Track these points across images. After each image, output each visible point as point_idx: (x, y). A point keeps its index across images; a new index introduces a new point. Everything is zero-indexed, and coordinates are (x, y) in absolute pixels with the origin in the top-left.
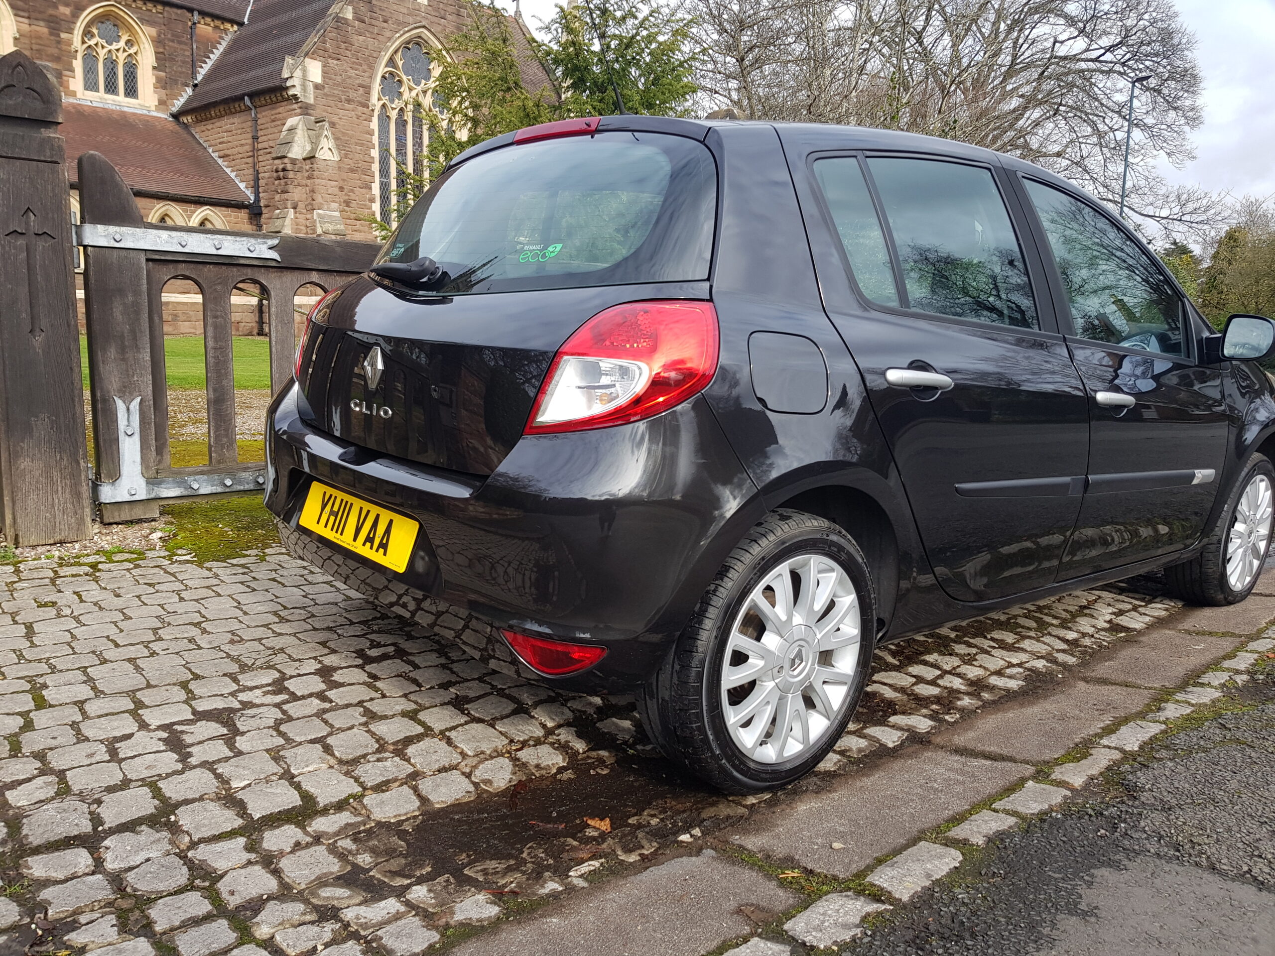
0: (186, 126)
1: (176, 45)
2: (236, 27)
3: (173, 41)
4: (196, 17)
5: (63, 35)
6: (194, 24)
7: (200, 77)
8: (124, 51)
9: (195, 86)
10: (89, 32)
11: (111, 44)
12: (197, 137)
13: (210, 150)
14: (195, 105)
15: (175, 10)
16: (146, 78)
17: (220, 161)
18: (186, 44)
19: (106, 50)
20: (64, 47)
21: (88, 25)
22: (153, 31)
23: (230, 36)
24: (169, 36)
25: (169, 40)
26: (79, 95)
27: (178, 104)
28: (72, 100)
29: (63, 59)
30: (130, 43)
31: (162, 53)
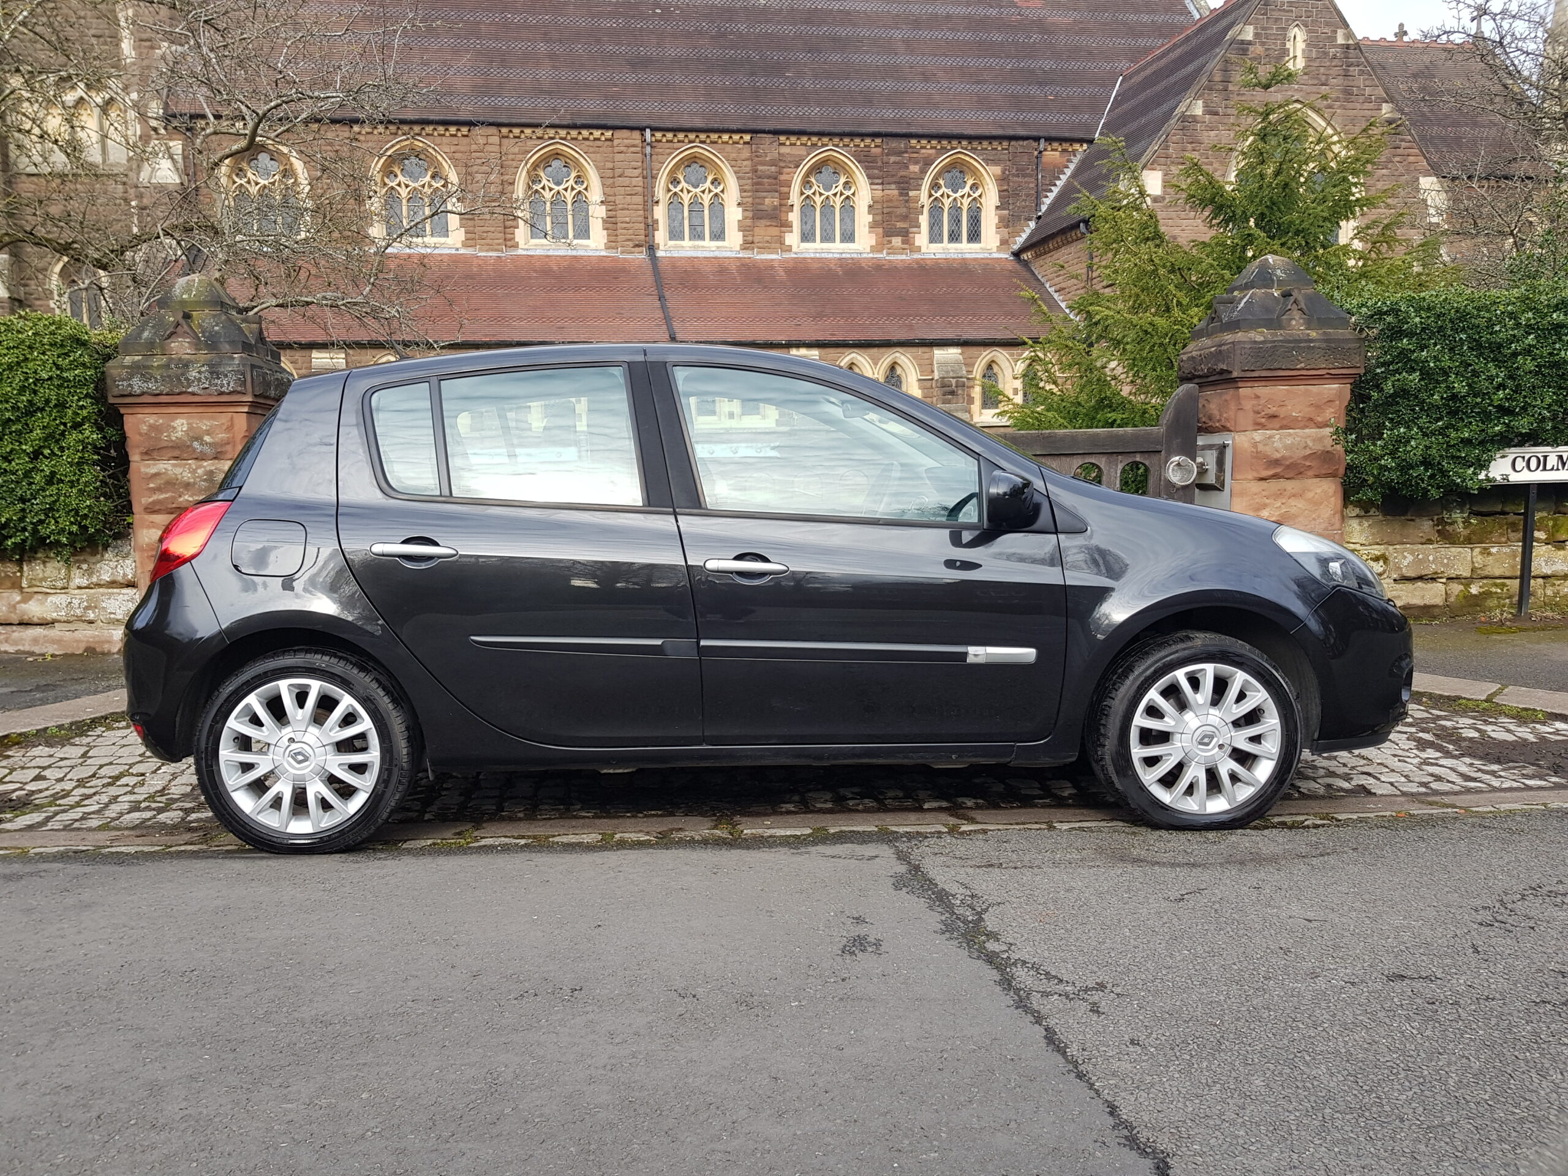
0: (1026, 264)
1: (1020, 179)
2: (1085, 146)
3: (1017, 176)
4: (1042, 145)
5: (911, 193)
6: (1040, 152)
7: (1044, 208)
8: (969, 195)
9: (1039, 218)
10: (936, 184)
11: (956, 192)
12: (1036, 273)
13: (1047, 286)
14: (1034, 240)
15: (1021, 143)
16: (990, 220)
17: (1056, 296)
18: (1031, 176)
19: (951, 199)
20: (912, 205)
21: (936, 178)
22: (997, 170)
23: (1079, 157)
24: (1014, 171)
25: (1014, 176)
26: (924, 250)
27: (1020, 240)
28: (916, 256)
29: (910, 217)
30: (974, 187)
31: (1006, 190)
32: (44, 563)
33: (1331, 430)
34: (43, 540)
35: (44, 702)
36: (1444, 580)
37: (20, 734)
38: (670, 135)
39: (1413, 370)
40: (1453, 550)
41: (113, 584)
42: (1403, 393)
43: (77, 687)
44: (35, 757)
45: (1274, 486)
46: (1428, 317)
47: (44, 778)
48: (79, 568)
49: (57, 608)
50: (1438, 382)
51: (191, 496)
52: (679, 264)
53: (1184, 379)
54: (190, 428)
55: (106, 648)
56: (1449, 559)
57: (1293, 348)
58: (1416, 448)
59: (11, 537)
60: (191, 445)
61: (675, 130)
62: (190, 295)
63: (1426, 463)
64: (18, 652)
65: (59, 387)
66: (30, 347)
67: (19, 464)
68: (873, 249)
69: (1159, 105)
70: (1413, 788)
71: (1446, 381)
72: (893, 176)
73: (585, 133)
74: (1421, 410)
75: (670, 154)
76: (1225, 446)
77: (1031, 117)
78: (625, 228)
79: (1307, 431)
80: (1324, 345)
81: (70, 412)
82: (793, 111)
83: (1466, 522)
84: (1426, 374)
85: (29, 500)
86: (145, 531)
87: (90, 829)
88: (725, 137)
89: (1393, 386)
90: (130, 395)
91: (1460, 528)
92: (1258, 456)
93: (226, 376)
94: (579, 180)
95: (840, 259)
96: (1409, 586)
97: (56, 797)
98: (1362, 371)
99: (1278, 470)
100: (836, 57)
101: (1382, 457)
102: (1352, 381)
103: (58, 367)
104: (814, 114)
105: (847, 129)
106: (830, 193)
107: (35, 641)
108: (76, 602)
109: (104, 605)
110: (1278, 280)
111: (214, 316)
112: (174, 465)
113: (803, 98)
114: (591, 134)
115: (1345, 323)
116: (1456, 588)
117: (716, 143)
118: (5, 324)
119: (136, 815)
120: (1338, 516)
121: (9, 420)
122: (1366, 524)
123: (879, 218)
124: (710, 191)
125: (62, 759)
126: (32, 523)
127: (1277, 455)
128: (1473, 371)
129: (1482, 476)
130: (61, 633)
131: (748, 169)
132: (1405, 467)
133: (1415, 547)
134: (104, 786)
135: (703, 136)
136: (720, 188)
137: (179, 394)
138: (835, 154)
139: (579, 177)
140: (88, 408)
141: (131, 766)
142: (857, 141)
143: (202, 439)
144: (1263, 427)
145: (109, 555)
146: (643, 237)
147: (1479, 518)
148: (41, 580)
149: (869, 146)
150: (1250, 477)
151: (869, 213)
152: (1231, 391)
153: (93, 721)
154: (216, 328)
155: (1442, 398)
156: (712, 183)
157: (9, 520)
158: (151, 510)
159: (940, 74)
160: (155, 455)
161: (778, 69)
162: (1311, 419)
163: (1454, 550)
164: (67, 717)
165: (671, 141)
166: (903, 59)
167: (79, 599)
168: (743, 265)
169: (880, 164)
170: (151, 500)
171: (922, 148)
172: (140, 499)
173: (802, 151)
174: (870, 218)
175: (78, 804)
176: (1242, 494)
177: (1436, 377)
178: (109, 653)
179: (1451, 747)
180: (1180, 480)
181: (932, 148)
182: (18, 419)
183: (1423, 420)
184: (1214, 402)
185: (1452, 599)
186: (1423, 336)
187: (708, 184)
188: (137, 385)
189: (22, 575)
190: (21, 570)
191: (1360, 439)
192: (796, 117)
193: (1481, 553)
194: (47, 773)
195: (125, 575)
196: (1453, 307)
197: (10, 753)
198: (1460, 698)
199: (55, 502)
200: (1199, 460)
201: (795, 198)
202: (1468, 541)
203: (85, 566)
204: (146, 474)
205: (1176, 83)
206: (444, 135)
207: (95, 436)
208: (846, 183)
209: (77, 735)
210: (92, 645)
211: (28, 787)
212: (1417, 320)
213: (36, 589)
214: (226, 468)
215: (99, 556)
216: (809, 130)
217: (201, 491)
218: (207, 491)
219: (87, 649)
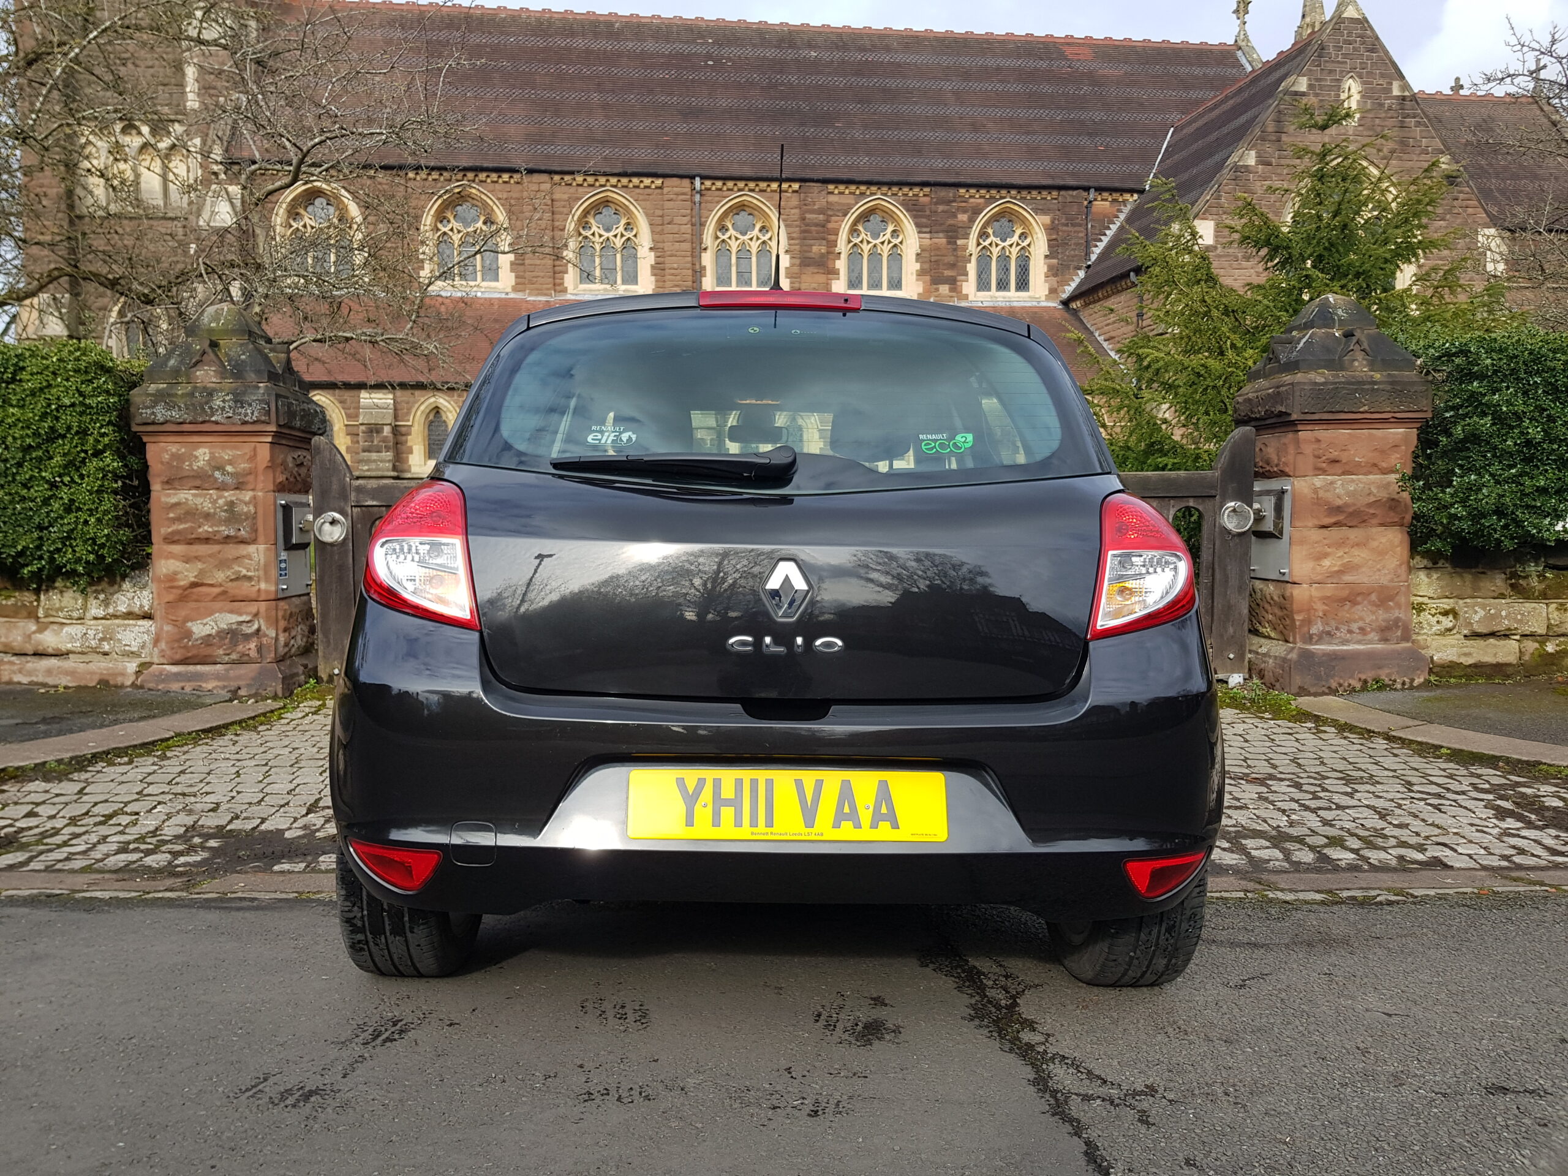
0: (1075, 313)
1: (1070, 229)
2: (1136, 196)
3: (1067, 225)
4: (1092, 194)
5: (959, 242)
6: (1090, 202)
7: (1094, 257)
8: (1018, 244)
9: (1089, 267)
10: (984, 233)
11: (1004, 240)
12: (1085, 321)
13: (1097, 334)
14: (1084, 288)
15: (1070, 192)
16: (1038, 269)
17: (1105, 345)
18: (1080, 225)
19: (999, 248)
20: (959, 253)
21: (984, 227)
22: (1047, 219)
23: (1129, 207)
24: (1063, 221)
25: (1063, 225)
26: (971, 298)
27: (1069, 289)
28: (964, 303)
29: (958, 266)
30: (1023, 236)
31: (1055, 239)
32: (61, 592)
33: (1397, 476)
34: (59, 568)
35: (47, 735)
36: (1517, 637)
37: (18, 768)
38: (719, 184)
39: (1484, 414)
40: (1527, 605)
41: (129, 615)
42: (1474, 437)
43: (83, 720)
44: (30, 792)
45: (1335, 533)
46: (1500, 359)
47: (36, 815)
48: (96, 598)
49: (72, 639)
50: (1512, 428)
51: (211, 527)
53: (1239, 422)
54: (213, 457)
55: (119, 680)
56: (1523, 615)
57: (1356, 391)
58: (1488, 496)
59: (27, 565)
60: (213, 475)
61: (725, 179)
62: (217, 322)
63: (1500, 512)
64: (31, 683)
65: (81, 414)
66: (54, 373)
67: (39, 491)
68: (921, 293)
69: (1211, 155)
70: (1495, 862)
71: (1519, 426)
72: (941, 224)
73: (636, 181)
74: (1494, 456)
75: (718, 202)
76: (1283, 492)
77: (1082, 167)
78: (673, 275)
79: (1371, 477)
80: (1389, 388)
81: (91, 440)
82: (842, 160)
83: (1541, 576)
84: (1499, 419)
85: (47, 528)
86: (163, 562)
87: (73, 871)
88: (774, 186)
89: (1463, 430)
90: (153, 423)
91: (1534, 582)
92: (1318, 502)
93: (250, 405)
94: (628, 226)
96: (1480, 643)
97: (44, 835)
98: (1429, 415)
99: (1341, 518)
100: (885, 108)
101: (1452, 505)
102: (1419, 425)
103: (81, 394)
104: (864, 164)
105: (896, 179)
106: (878, 241)
107: (49, 672)
108: (91, 633)
109: (119, 636)
110: (1340, 320)
111: (241, 345)
112: (194, 495)
113: (851, 148)
114: (642, 181)
115: (1411, 365)
116: (1531, 646)
117: (765, 191)
118: (29, 350)
119: (122, 857)
120: (1404, 567)
121: (30, 446)
122: (1435, 576)
123: (927, 266)
124: (758, 238)
125: (57, 795)
126: (49, 551)
127: (1339, 502)
128: (1549, 416)
129: (1559, 527)
130: (75, 665)
131: (796, 217)
132: (1476, 516)
133: (1487, 601)
134: (95, 825)
135: (752, 185)
136: (768, 236)
137: (203, 422)
138: (883, 203)
139: (628, 224)
140: (110, 435)
141: (126, 804)
142: (906, 190)
143: (224, 469)
144: (1324, 472)
145: (126, 585)
146: (690, 283)
147: (1555, 571)
148: (58, 610)
149: (917, 195)
150: (1310, 524)
151: (917, 261)
152: (1290, 435)
153: (94, 756)
154: (243, 357)
155: (1515, 444)
156: (760, 231)
157: (26, 548)
158: (170, 540)
160: (176, 484)
161: (826, 119)
162: (1375, 465)
163: (1529, 606)
164: (67, 751)
165: (720, 190)
166: (953, 111)
167: (95, 630)
169: (928, 213)
170: (170, 530)
171: (971, 197)
172: (160, 529)
173: (850, 200)
174: (918, 266)
175: (65, 844)
176: (1302, 542)
177: (1509, 422)
178: (122, 686)
179: (1533, 817)
180: (1236, 527)
181: (981, 197)
182: (39, 446)
183: (1495, 468)
184: (1272, 446)
185: (1527, 658)
186: (1493, 378)
187: (756, 231)
188: (161, 413)
189: (38, 605)
190: (38, 600)
191: (1428, 487)
192: (845, 166)
193: (1557, 609)
194: (39, 810)
195: (141, 606)
196: (1526, 349)
197: (5, 787)
198: (1540, 763)
199: (72, 530)
200: (1256, 506)
201: (842, 246)
202: (1544, 596)
203: (102, 596)
204: (167, 503)
205: (1228, 134)
206: (496, 182)
207: (115, 464)
208: (894, 231)
209: (76, 770)
210: (106, 678)
211: (18, 824)
212: (1489, 361)
213: (52, 619)
214: (247, 499)
215: (116, 587)
216: (857, 179)
217: (221, 522)
218: (227, 522)
219: (100, 682)
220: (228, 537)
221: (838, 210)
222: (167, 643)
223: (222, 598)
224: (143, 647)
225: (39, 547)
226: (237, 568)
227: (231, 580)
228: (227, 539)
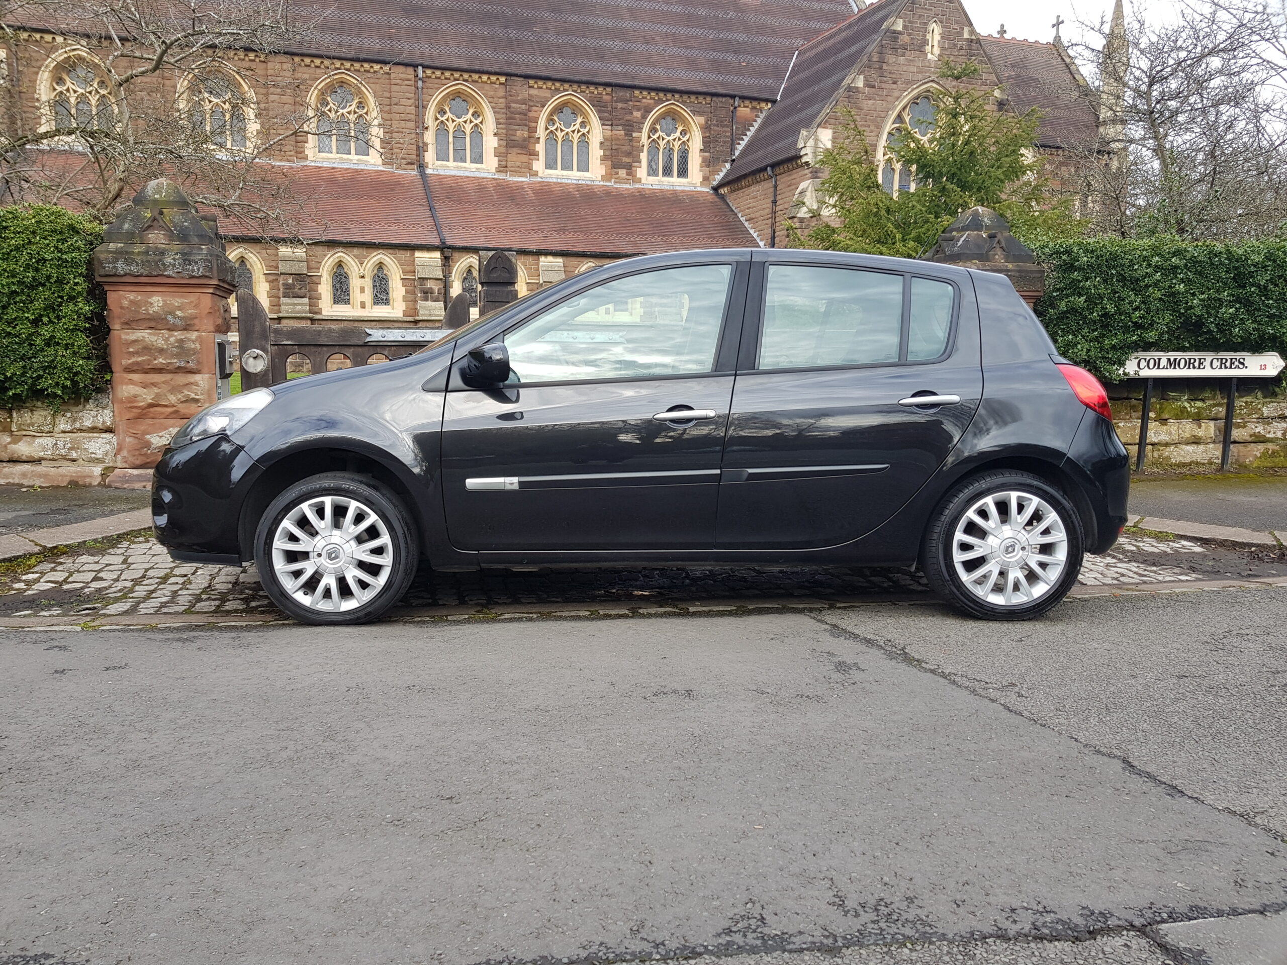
0: (722, 197)
1: (719, 128)
2: (770, 105)
3: (717, 126)
4: (737, 102)
5: (634, 135)
6: (735, 108)
7: (737, 153)
8: (679, 139)
9: (733, 161)
10: (654, 128)
11: (669, 135)
12: (731, 205)
13: (740, 215)
14: (729, 178)
15: (720, 99)
16: (695, 160)
17: (746, 224)
18: (728, 127)
19: (665, 141)
20: (635, 144)
21: (654, 123)
22: (701, 120)
23: (764, 113)
24: (715, 122)
25: (714, 125)
26: (643, 181)
27: (719, 177)
28: (638, 186)
29: (633, 154)
30: (683, 133)
31: (709, 137)
32: (32, 411)
37: (66, 546)
38: (438, 73)
39: (1080, 294)
41: (93, 429)
42: (1072, 310)
44: (84, 564)
47: (102, 579)
48: (63, 415)
49: (44, 449)
50: (1096, 304)
51: (164, 359)
52: (445, 181)
54: (165, 304)
55: (88, 480)
58: (1081, 350)
59: (11, 389)
60: (166, 318)
61: (443, 69)
62: (161, 195)
64: (8, 484)
65: (59, 266)
66: (33, 233)
67: (22, 329)
68: (604, 178)
69: (829, 76)
71: (1101, 303)
72: (620, 119)
73: (367, 66)
74: (1084, 323)
75: (438, 89)
77: (729, 78)
78: (399, 148)
80: (1017, 274)
81: (67, 288)
82: (540, 60)
85: (30, 359)
86: (124, 387)
88: (485, 78)
89: (1066, 305)
90: (115, 275)
93: (197, 263)
94: (361, 105)
95: (577, 185)
97: (124, 592)
98: (1042, 294)
100: (574, 18)
102: (1035, 300)
103: (60, 251)
104: (558, 64)
105: (584, 78)
106: (569, 130)
107: (24, 475)
108: (61, 444)
109: (86, 446)
110: (986, 226)
111: (183, 214)
112: (150, 334)
113: (547, 50)
114: (372, 67)
115: (1031, 259)
117: (477, 82)
118: (11, 213)
121: (15, 292)
123: (608, 153)
124: (471, 122)
126: (31, 377)
129: (1122, 372)
130: (48, 469)
131: (503, 106)
135: (466, 76)
136: (480, 119)
137: (156, 276)
138: (574, 98)
139: (360, 103)
140: (82, 286)
142: (592, 88)
143: (174, 313)
145: (91, 405)
146: (414, 157)
148: (29, 425)
149: (601, 94)
151: (601, 148)
153: (118, 536)
154: (186, 224)
155: (1098, 315)
156: (473, 115)
157: (12, 375)
158: (129, 370)
159: (657, 38)
160: (134, 325)
161: (526, 24)
164: (96, 533)
165: (439, 78)
166: (628, 24)
167: (63, 442)
168: (499, 185)
169: (609, 109)
170: (130, 362)
171: (643, 98)
172: (120, 361)
173: (547, 94)
174: (601, 153)
178: (90, 485)
181: (651, 98)
182: (22, 292)
183: (1085, 330)
187: (469, 116)
188: (121, 267)
189: (11, 421)
190: (11, 417)
192: (542, 65)
194: (102, 575)
195: (104, 422)
197: (61, 560)
199: (53, 361)
201: (541, 132)
203: (69, 415)
204: (126, 340)
205: (841, 60)
206: (244, 60)
208: (583, 122)
209: (109, 547)
210: (76, 479)
212: (1085, 259)
213: (24, 433)
214: (194, 337)
215: (81, 407)
216: (553, 77)
217: (174, 356)
218: (177, 356)
219: (70, 483)
220: (179, 368)
221: (537, 102)
222: (129, 451)
223: (174, 416)
224: (106, 455)
225: (23, 375)
226: (186, 392)
227: (182, 402)
228: (178, 370)
